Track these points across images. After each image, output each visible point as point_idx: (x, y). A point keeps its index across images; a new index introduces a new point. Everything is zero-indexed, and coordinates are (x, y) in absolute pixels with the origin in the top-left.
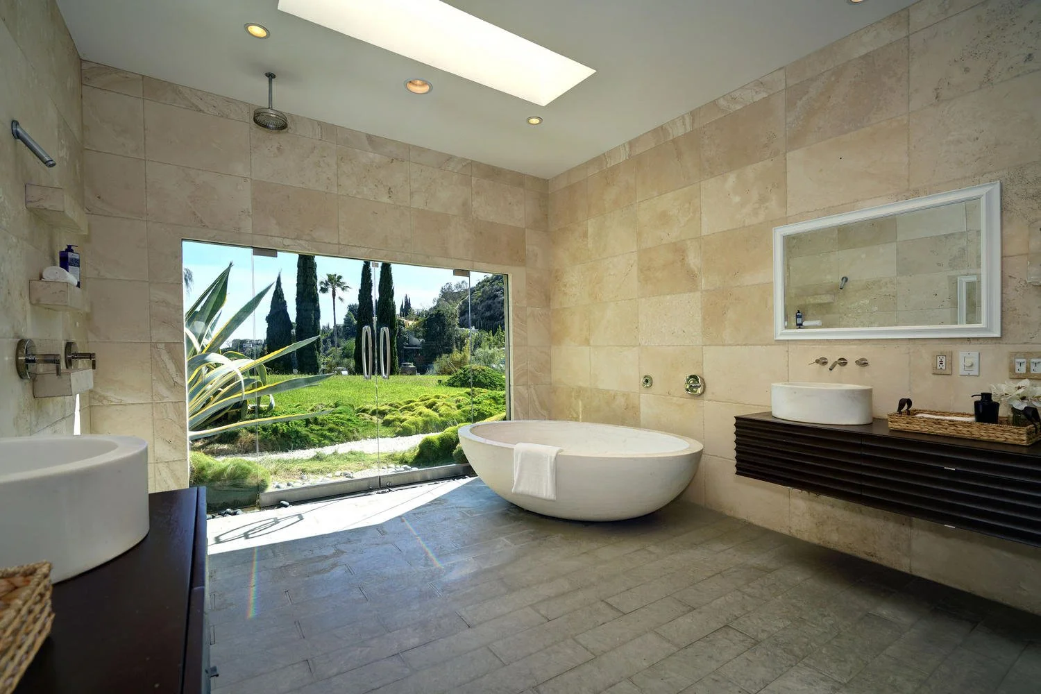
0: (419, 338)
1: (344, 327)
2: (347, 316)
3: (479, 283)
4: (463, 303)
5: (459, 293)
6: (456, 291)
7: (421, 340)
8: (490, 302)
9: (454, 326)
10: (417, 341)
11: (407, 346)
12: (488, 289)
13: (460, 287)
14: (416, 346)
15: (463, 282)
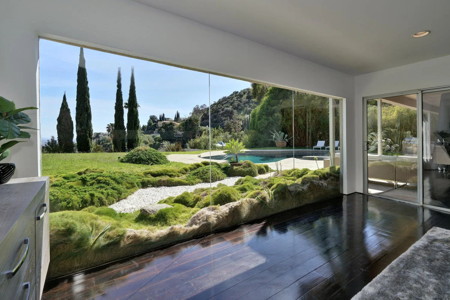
0: (181, 131)
1: (148, 126)
2: (149, 121)
3: (211, 105)
4: (204, 114)
5: (202, 110)
6: (201, 109)
7: (182, 132)
8: (216, 114)
9: (198, 125)
10: (180, 133)
11: (175, 135)
12: (215, 108)
13: (203, 107)
14: (180, 135)
15: (204, 105)
